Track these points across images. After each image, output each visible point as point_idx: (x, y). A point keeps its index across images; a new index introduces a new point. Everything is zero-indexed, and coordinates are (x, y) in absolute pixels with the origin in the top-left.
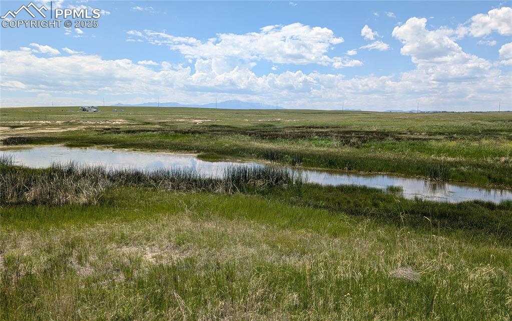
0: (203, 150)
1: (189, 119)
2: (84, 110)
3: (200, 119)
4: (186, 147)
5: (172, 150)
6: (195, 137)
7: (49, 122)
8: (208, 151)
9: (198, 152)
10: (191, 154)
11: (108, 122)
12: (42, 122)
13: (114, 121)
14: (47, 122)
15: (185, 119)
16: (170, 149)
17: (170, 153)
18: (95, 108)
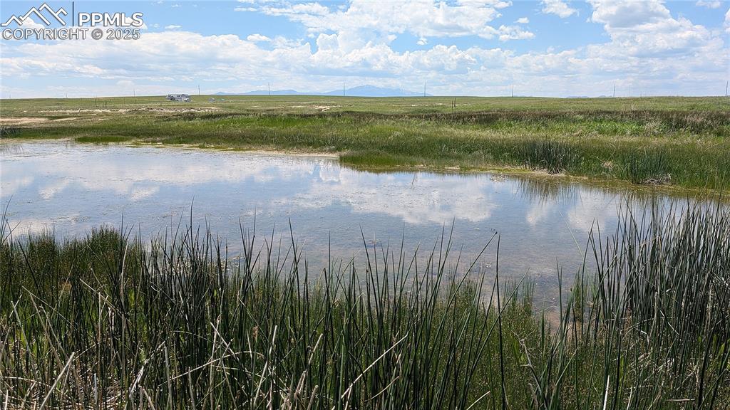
0: (348, 145)
1: (310, 104)
2: (172, 99)
3: (326, 105)
4: (311, 140)
5: (280, 146)
6: (326, 121)
7: (109, 111)
8: (359, 146)
9: (338, 149)
10: (323, 154)
11: (193, 110)
12: (99, 110)
13: (201, 109)
14: (105, 110)
15: (305, 105)
16: (277, 144)
17: (275, 153)
18: (187, 97)
